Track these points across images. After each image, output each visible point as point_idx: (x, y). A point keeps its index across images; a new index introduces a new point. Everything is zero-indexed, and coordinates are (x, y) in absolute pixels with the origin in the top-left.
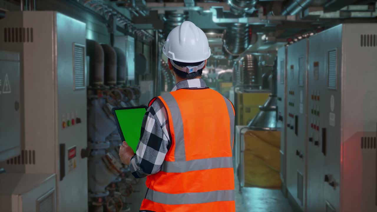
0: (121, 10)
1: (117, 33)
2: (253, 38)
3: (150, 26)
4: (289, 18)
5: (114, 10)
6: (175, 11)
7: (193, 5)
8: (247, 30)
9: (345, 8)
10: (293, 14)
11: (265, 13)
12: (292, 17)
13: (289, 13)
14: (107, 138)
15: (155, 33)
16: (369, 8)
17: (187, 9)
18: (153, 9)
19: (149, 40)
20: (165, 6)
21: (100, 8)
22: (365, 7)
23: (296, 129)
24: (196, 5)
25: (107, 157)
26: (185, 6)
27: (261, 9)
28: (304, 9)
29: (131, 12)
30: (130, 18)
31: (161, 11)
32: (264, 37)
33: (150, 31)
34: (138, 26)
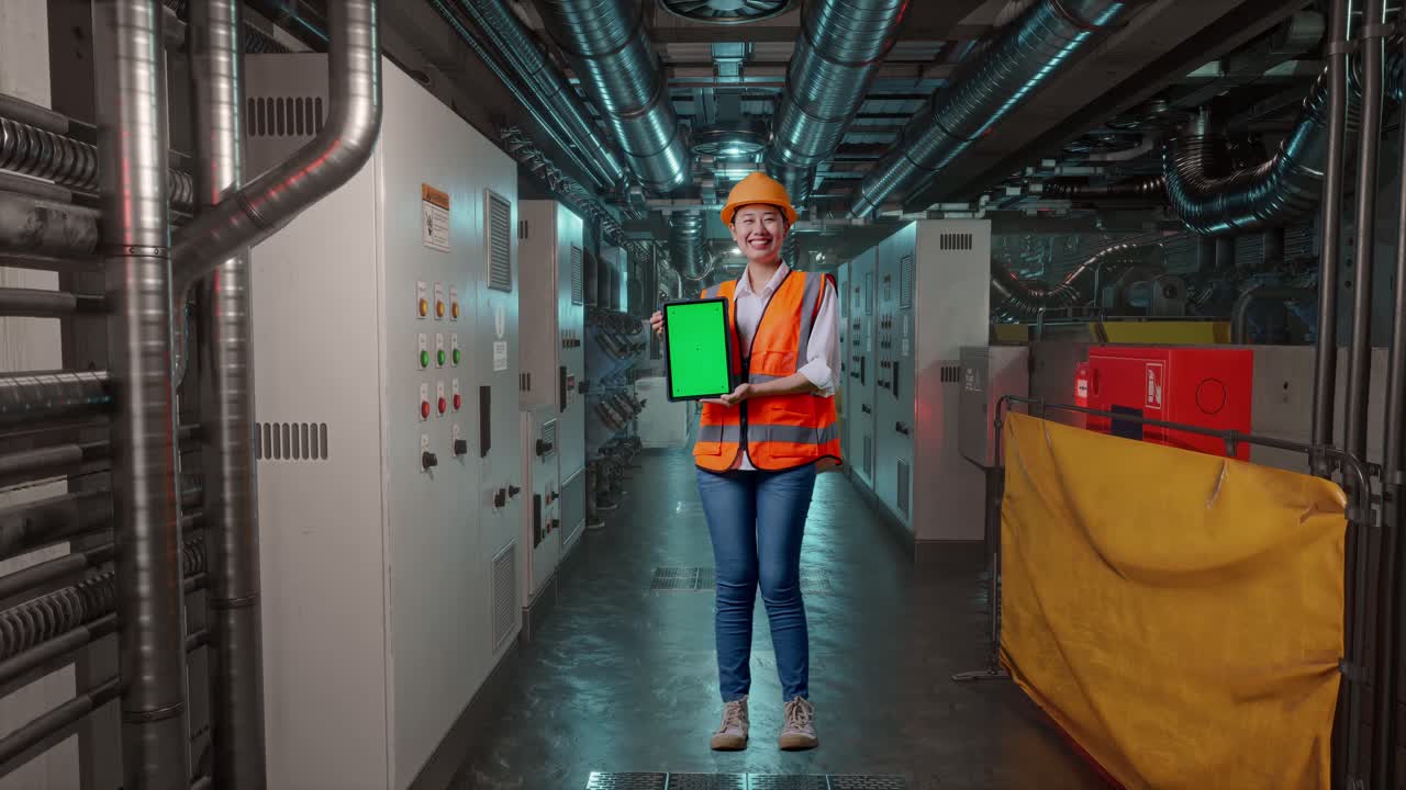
0: (609, 208)
1: (603, 243)
2: (802, 257)
3: (649, 235)
4: (855, 222)
5: (602, 209)
6: (688, 211)
7: (714, 202)
8: (793, 240)
9: (934, 207)
10: (863, 214)
11: (820, 214)
12: (859, 222)
13: (855, 216)
14: (602, 381)
15: (651, 248)
16: (970, 207)
17: (705, 208)
18: (655, 209)
19: (644, 258)
20: (673, 203)
21: (584, 204)
22: (964, 206)
23: (861, 376)
24: (718, 203)
25: (602, 405)
26: (702, 203)
27: (814, 209)
28: (877, 207)
29: (622, 213)
30: (620, 222)
31: (667, 212)
32: (818, 257)
33: (645, 244)
34: (633, 235)
